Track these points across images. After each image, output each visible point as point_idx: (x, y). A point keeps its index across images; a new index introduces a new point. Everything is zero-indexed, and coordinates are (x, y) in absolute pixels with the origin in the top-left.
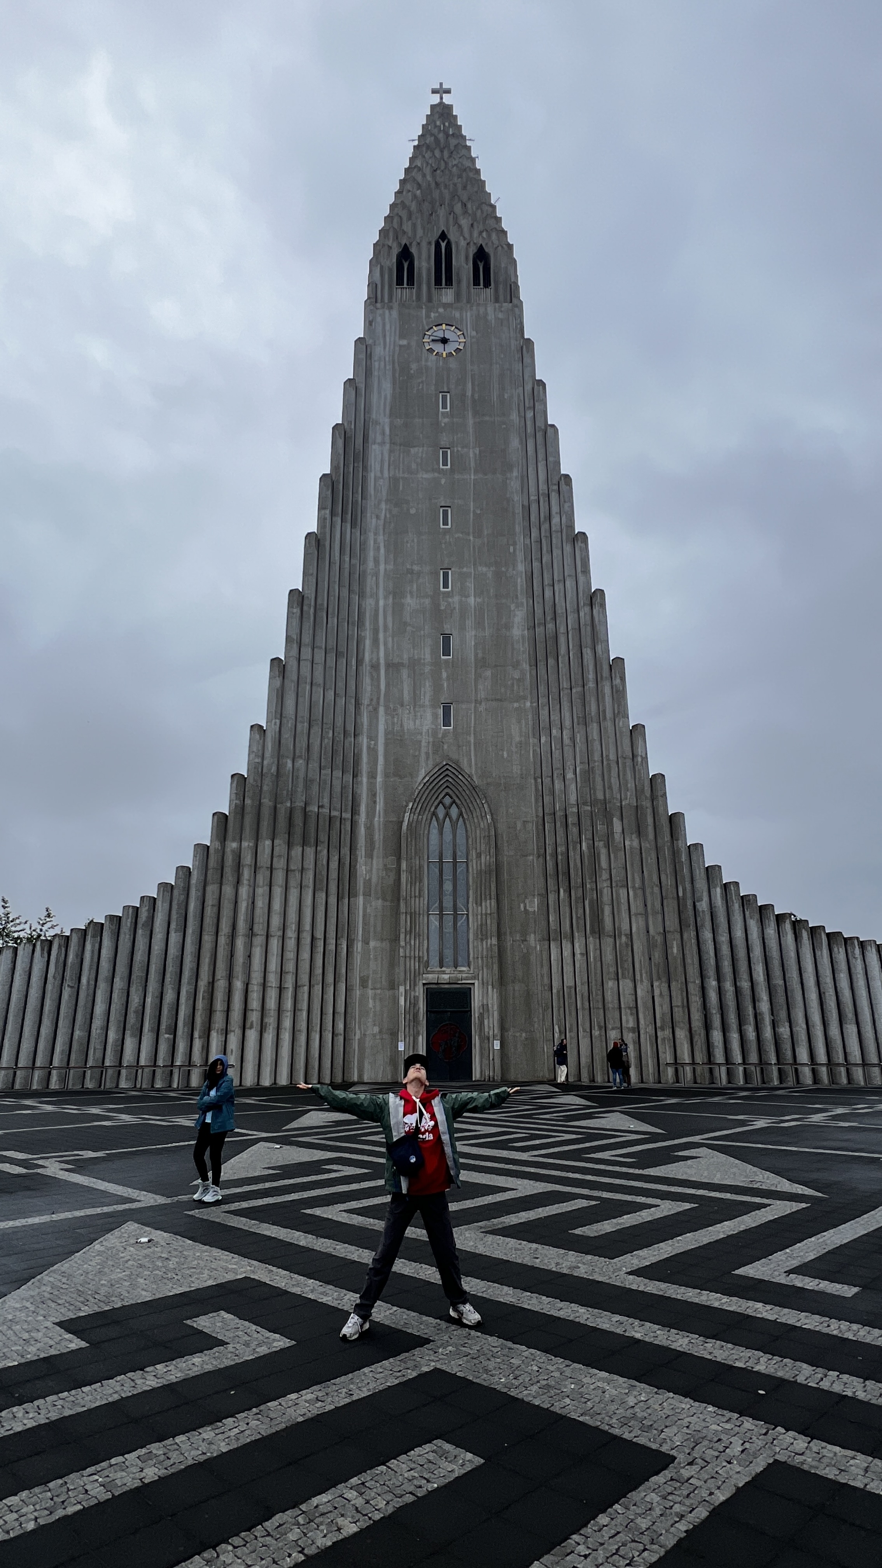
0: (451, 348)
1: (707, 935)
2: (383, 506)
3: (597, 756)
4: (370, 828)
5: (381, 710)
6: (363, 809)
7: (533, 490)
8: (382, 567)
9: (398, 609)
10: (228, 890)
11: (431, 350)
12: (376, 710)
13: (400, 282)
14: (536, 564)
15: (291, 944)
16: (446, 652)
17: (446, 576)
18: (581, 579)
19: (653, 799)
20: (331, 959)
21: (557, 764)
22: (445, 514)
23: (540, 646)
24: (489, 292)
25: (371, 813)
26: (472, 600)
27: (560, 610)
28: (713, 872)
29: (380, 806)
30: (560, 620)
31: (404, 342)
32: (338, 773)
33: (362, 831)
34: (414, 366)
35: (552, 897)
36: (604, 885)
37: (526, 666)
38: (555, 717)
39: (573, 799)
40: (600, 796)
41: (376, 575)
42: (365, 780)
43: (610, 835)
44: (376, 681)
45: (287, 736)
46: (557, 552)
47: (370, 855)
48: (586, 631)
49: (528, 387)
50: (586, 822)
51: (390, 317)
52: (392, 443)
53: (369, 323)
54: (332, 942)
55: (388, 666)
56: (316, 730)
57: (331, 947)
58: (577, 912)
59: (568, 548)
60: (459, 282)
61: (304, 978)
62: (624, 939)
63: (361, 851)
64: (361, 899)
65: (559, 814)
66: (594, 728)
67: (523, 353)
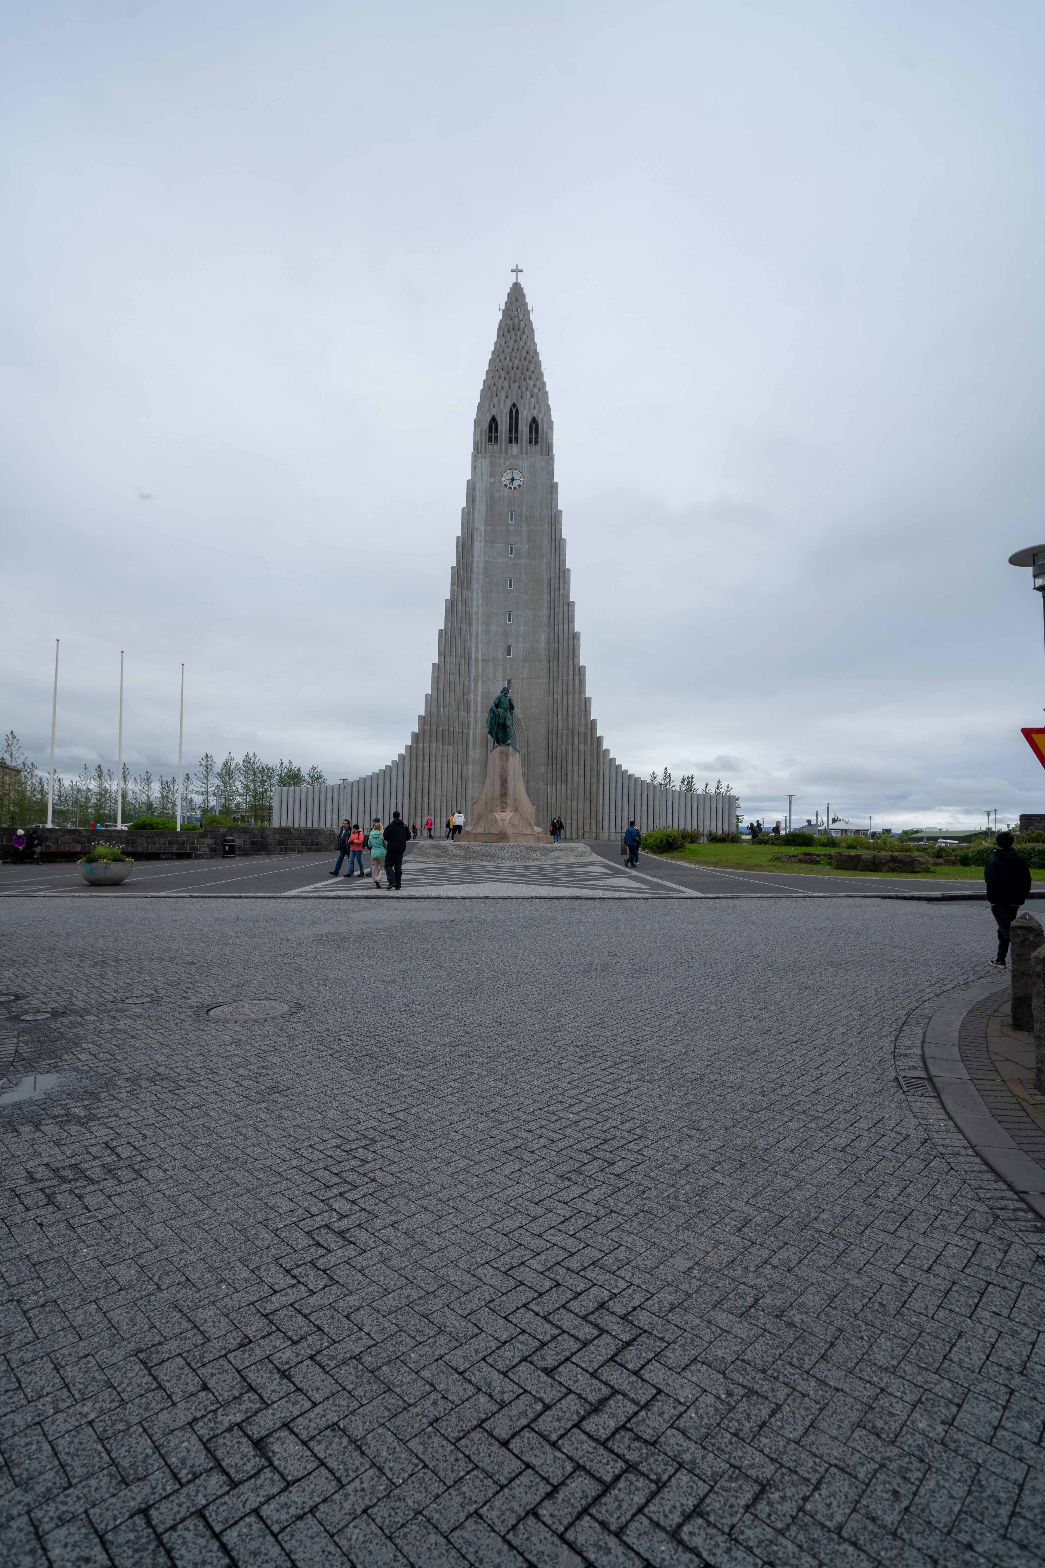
0: (516, 483)
1: (607, 785)
2: (481, 577)
3: (570, 710)
4: (475, 735)
5: (480, 681)
6: (472, 727)
7: (553, 571)
8: (480, 611)
9: (487, 632)
10: (420, 764)
11: (506, 485)
12: (477, 681)
13: (490, 440)
14: (552, 612)
15: (445, 784)
16: (509, 654)
17: (510, 614)
18: (571, 625)
19: (591, 729)
20: (459, 790)
21: (555, 711)
22: (511, 581)
23: (552, 654)
24: (538, 447)
25: (475, 729)
26: (521, 628)
27: (561, 639)
28: (612, 760)
30: (561, 643)
31: (492, 480)
32: (461, 713)
33: (471, 737)
34: (497, 495)
35: (550, 767)
36: (570, 764)
37: (544, 662)
38: (556, 689)
39: (560, 727)
40: (570, 727)
41: (477, 613)
42: (472, 714)
43: (573, 744)
44: (477, 667)
45: (441, 698)
46: (561, 609)
47: (474, 748)
48: (571, 651)
49: (554, 512)
50: (565, 737)
51: (485, 463)
52: (486, 541)
53: (474, 468)
54: (460, 783)
55: (483, 660)
56: (452, 694)
57: (459, 786)
58: (559, 774)
59: (566, 608)
60: (522, 440)
61: (450, 798)
62: (575, 786)
63: (471, 746)
64: (471, 766)
65: (555, 732)
66: (571, 696)
67: (553, 489)
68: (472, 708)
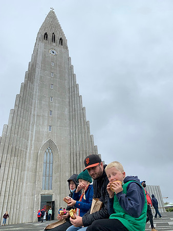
0: (54, 54)
2: (38, 81)
3: (84, 141)
4: (30, 153)
5: (35, 125)
6: (28, 149)
7: (70, 85)
8: (37, 94)
9: (40, 103)
11: (50, 53)
12: (33, 125)
13: (44, 38)
16: (51, 115)
17: (51, 98)
18: (81, 104)
19: (95, 151)
21: (74, 142)
22: (52, 85)
23: (71, 116)
24: (62, 46)
25: (30, 150)
26: (57, 105)
29: (33, 148)
30: (76, 112)
31: (45, 50)
32: (24, 139)
33: (28, 154)
34: (47, 55)
35: (72, 172)
37: (67, 120)
38: (74, 132)
39: (78, 150)
42: (29, 142)
44: (34, 118)
45: (13, 128)
47: (29, 160)
48: (82, 115)
49: (70, 66)
52: (41, 69)
55: (37, 115)
56: (20, 128)
59: (78, 98)
60: (57, 43)
63: (27, 159)
64: (26, 172)
65: (75, 153)
66: (83, 134)
67: (69, 59)
68: (30, 138)
